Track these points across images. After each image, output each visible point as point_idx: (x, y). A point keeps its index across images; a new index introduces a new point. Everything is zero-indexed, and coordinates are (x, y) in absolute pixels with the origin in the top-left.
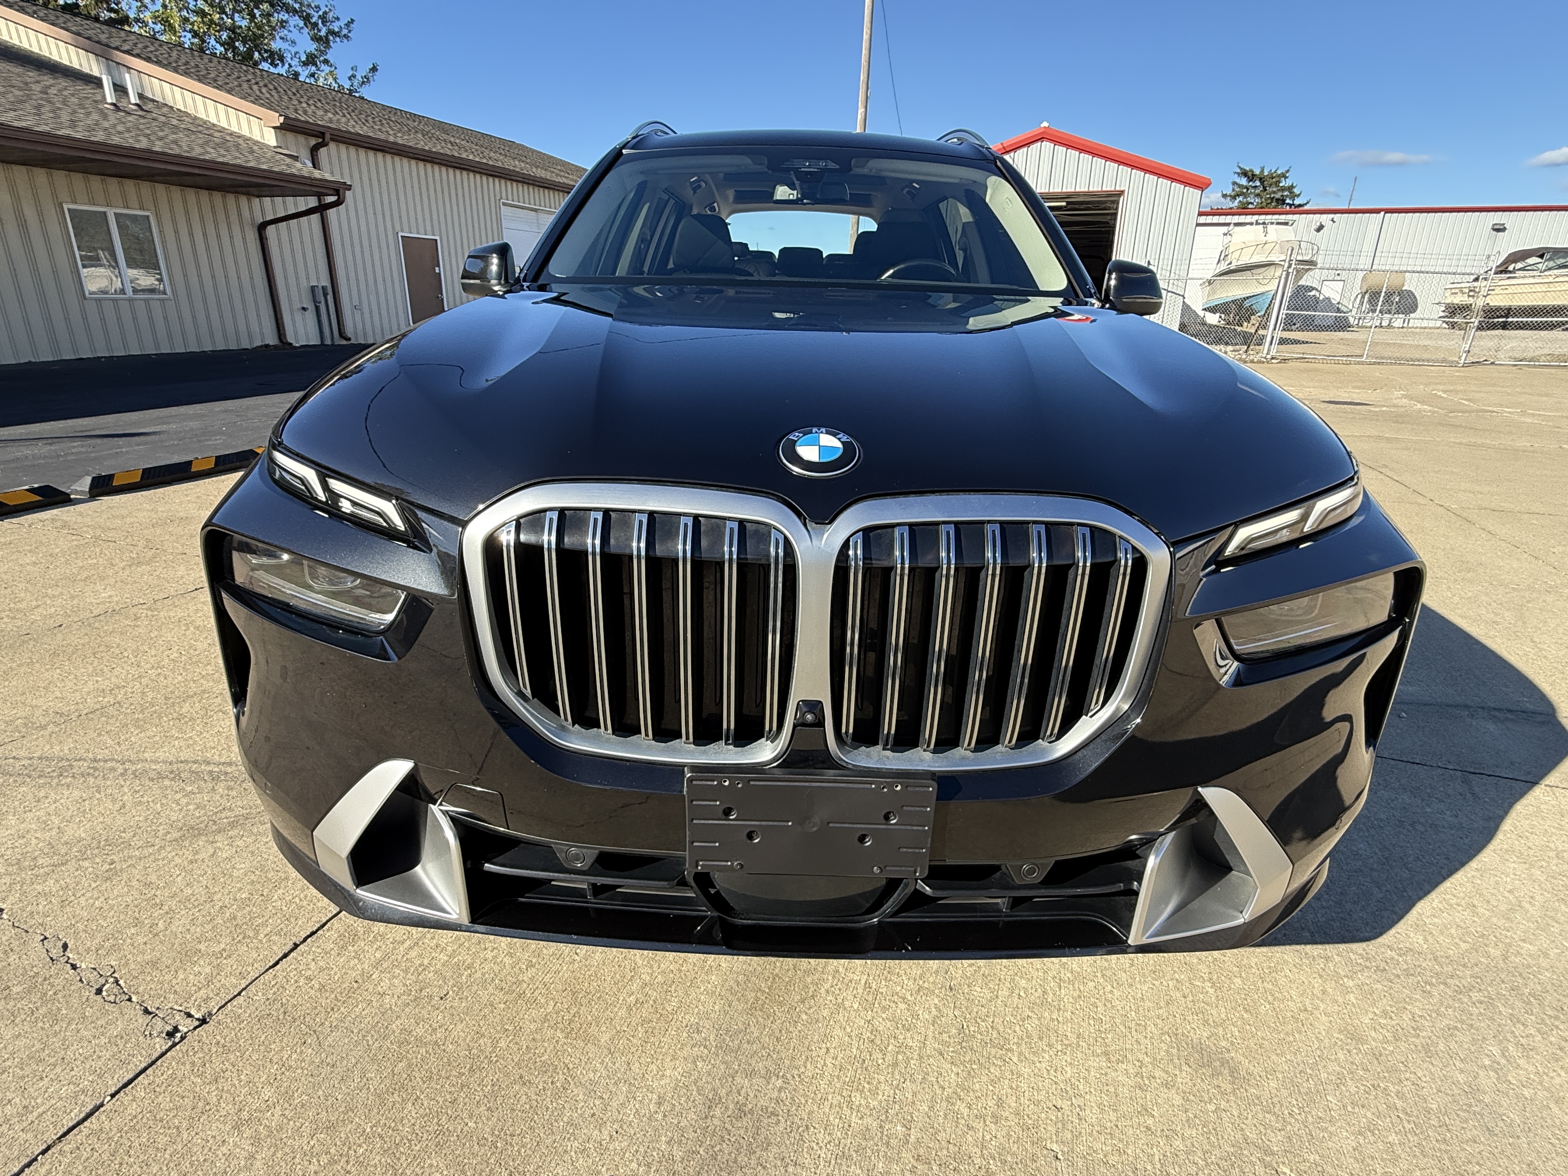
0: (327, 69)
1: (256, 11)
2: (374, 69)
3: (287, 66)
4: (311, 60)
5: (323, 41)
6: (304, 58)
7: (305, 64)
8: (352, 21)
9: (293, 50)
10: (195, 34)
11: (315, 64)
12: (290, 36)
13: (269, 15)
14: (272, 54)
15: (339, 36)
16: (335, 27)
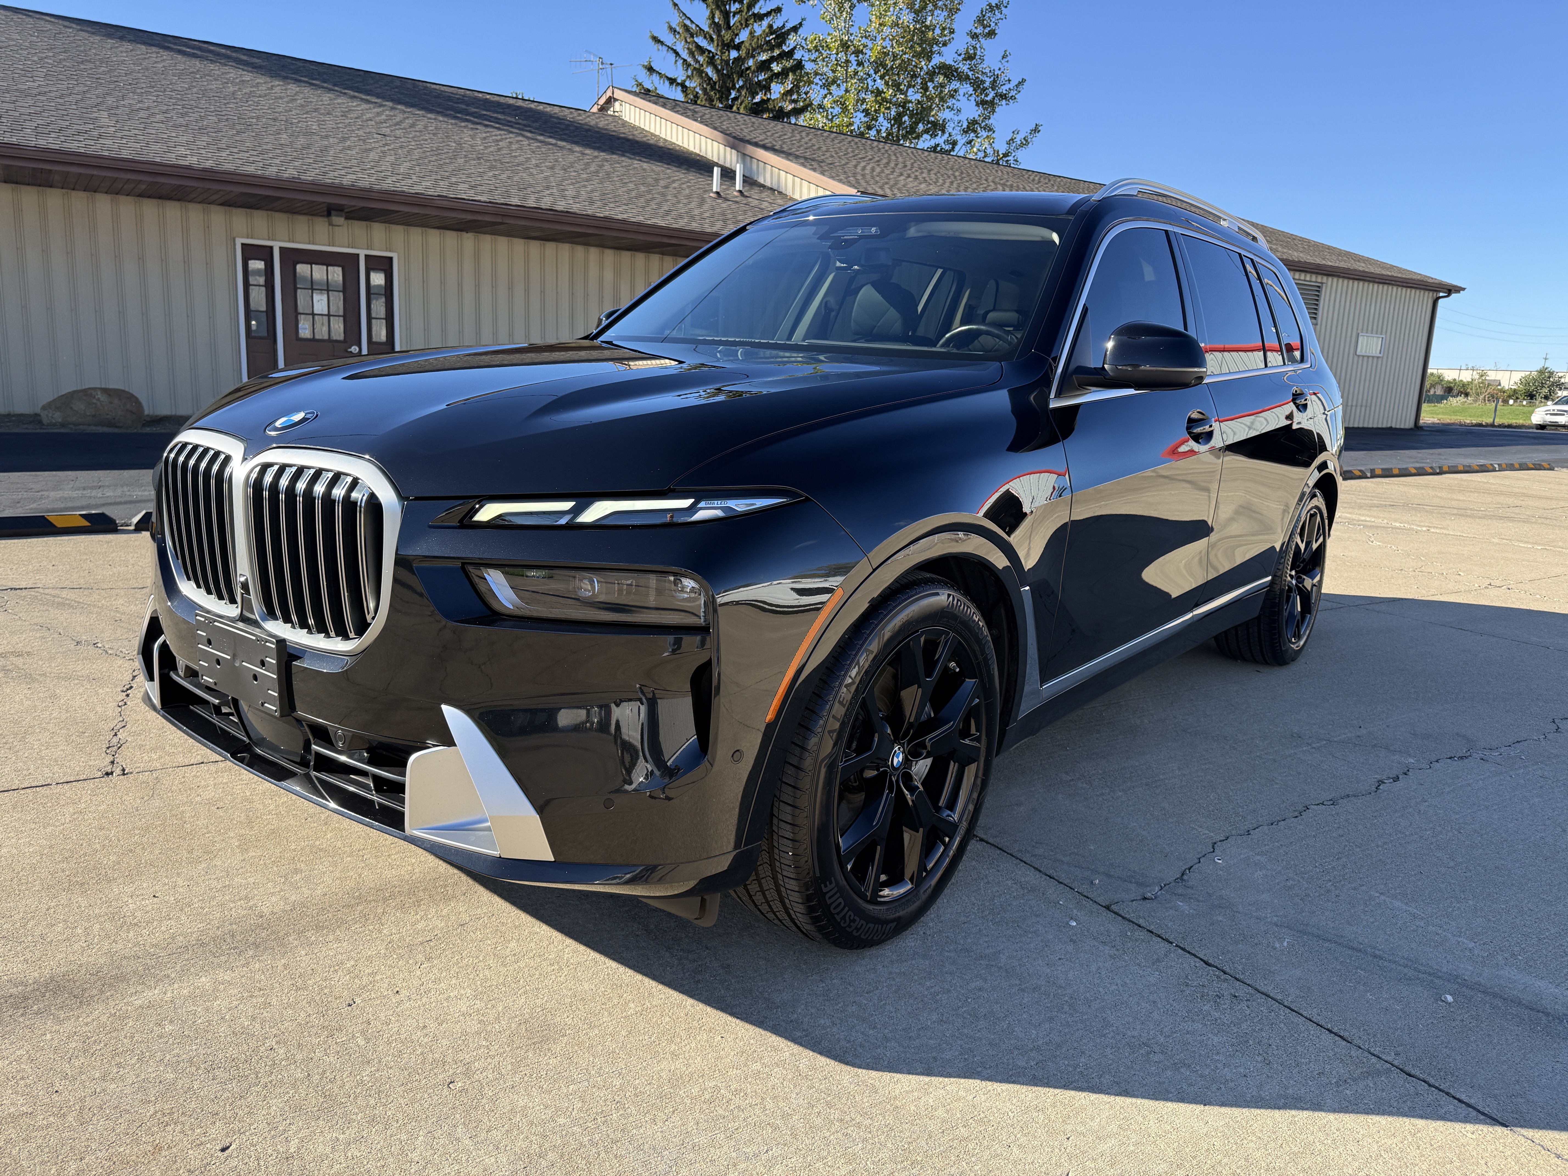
0: (984, 134)
1: (929, 84)
2: (1036, 130)
3: (947, 135)
4: (972, 127)
5: (988, 106)
6: (965, 125)
7: (965, 132)
8: (1024, 81)
9: (956, 118)
10: (866, 112)
11: (975, 131)
12: (958, 105)
13: (942, 86)
14: (935, 124)
15: (1006, 98)
16: (1003, 89)
